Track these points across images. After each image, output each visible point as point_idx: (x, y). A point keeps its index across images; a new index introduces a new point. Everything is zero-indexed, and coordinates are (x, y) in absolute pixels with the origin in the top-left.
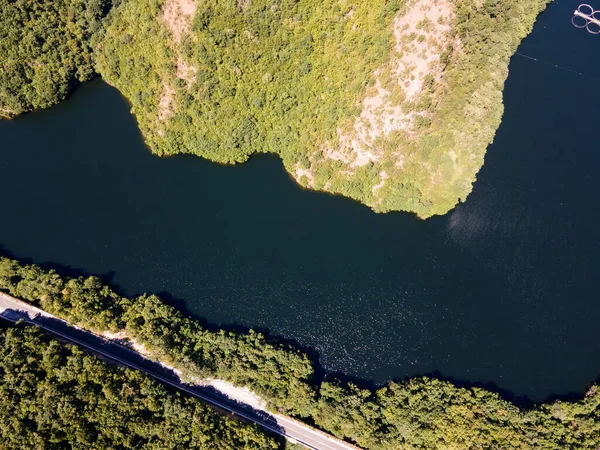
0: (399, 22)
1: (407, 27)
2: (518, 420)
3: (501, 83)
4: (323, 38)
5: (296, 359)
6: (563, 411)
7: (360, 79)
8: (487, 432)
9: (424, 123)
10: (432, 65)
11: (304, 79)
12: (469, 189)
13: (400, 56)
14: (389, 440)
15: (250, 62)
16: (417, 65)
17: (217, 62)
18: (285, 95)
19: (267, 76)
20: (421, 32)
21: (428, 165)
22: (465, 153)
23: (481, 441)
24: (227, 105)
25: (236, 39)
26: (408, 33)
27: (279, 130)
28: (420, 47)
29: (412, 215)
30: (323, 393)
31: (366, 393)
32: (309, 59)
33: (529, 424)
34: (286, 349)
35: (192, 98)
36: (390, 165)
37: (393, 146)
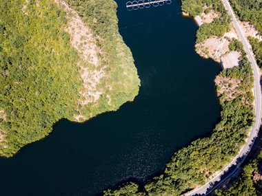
0: (73, 43)
1: (77, 43)
2: (211, 141)
3: (122, 41)
4: (49, 65)
5: (129, 187)
6: (220, 127)
7: (74, 70)
8: (206, 153)
9: (108, 70)
10: (96, 49)
11: (53, 84)
12: (139, 81)
13: (82, 53)
14: (181, 185)
15: (25, 92)
16: (90, 52)
17: (11, 101)
18: (49, 95)
19: (37, 93)
20: (83, 41)
21: (120, 82)
22: (128, 70)
23: (207, 158)
24: (28, 115)
25: (13, 88)
26: (79, 44)
27: (57, 108)
28: (87, 46)
29: (128, 102)
30: (148, 190)
31: (162, 176)
32: (49, 76)
33: (215, 140)
34: (123, 186)
35: (10, 123)
36: (108, 91)
37: (104, 84)
